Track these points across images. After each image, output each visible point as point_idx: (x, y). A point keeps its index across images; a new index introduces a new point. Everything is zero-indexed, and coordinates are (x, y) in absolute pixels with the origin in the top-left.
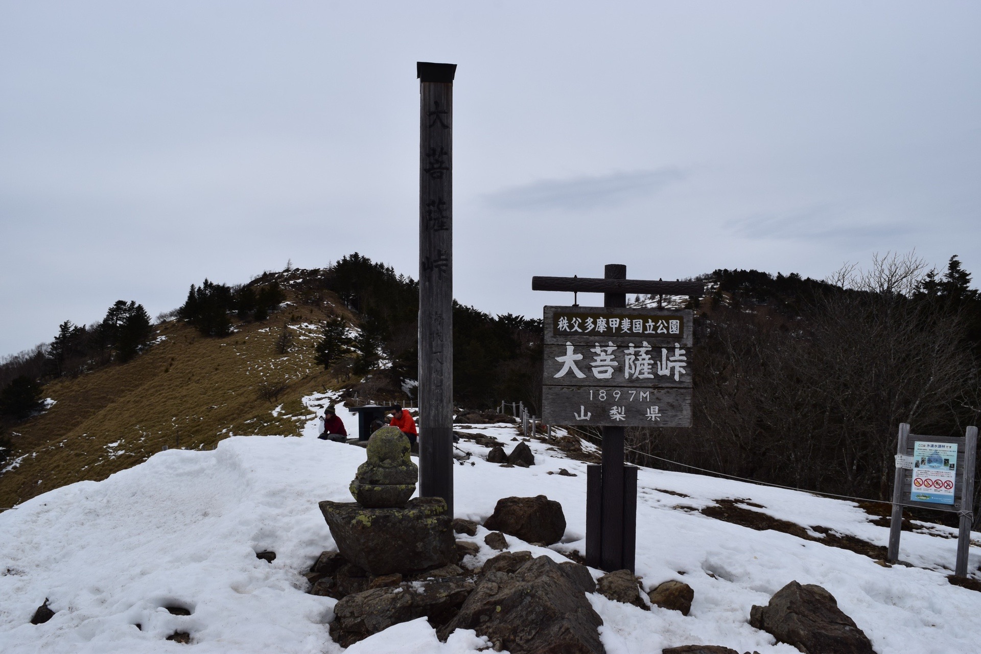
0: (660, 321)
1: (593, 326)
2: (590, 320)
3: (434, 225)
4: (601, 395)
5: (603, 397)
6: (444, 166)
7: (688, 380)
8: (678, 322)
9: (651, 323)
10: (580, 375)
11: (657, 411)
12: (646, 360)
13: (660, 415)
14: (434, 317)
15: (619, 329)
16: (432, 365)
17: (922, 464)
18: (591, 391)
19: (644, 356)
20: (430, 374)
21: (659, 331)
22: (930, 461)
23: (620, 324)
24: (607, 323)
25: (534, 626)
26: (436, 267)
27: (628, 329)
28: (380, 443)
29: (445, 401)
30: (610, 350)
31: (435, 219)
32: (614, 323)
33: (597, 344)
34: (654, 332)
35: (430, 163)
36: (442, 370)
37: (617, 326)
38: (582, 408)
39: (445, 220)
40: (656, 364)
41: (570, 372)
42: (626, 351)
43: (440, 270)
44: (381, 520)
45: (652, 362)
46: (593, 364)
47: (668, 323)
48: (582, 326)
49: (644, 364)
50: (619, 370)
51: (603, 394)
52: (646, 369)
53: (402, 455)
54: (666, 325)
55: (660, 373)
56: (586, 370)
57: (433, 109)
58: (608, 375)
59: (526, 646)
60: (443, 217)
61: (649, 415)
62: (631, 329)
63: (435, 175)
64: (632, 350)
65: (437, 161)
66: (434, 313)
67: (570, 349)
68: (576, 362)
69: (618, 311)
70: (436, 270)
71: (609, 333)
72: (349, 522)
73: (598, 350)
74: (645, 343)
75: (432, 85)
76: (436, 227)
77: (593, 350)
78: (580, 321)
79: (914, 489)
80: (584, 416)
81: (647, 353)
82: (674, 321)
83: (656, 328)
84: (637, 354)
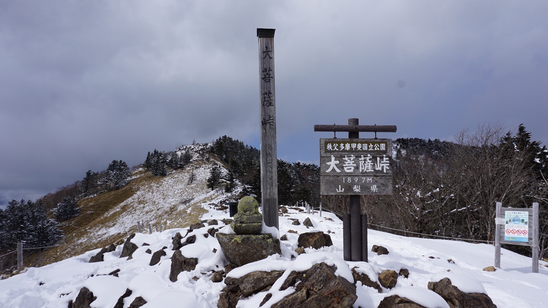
0: (376, 144)
1: (344, 147)
2: (342, 145)
3: (267, 104)
4: (349, 180)
5: (349, 181)
6: (270, 76)
7: (390, 172)
8: (385, 144)
9: (371, 145)
10: (338, 171)
11: (376, 187)
12: (369, 163)
13: (377, 189)
14: (268, 147)
15: (356, 148)
16: (267, 169)
17: (509, 222)
18: (344, 178)
19: (369, 161)
20: (267, 173)
21: (375, 149)
22: (514, 221)
23: (357, 146)
24: (350, 146)
25: (322, 282)
26: (268, 123)
27: (360, 149)
28: (244, 204)
29: (274, 186)
30: (352, 158)
31: (267, 101)
32: (354, 146)
33: (346, 156)
34: (373, 150)
35: (264, 75)
36: (272, 171)
37: (355, 147)
38: (340, 186)
39: (272, 101)
40: (374, 165)
41: (333, 170)
42: (360, 159)
43: (270, 125)
44: (246, 240)
45: (373, 164)
46: (344, 165)
47: (380, 145)
48: (338, 147)
49: (369, 165)
50: (357, 168)
51: (349, 179)
52: (370, 167)
53: (255, 209)
54: (379, 146)
55: (377, 169)
56: (341, 168)
57: (265, 50)
58: (352, 171)
59: (318, 292)
60: (271, 100)
61: (372, 189)
62: (362, 148)
63: (267, 81)
64: (363, 158)
65: (267, 74)
66: (268, 145)
67: (333, 158)
68: (336, 165)
69: (355, 140)
70: (268, 125)
71: (351, 151)
72: (231, 241)
73: (346, 159)
74: (369, 155)
75: (264, 39)
76: (268, 105)
77: (344, 159)
78: (337, 145)
79: (506, 235)
80: (341, 190)
81: (370, 159)
82: (383, 144)
83: (374, 148)
84: (365, 160)
